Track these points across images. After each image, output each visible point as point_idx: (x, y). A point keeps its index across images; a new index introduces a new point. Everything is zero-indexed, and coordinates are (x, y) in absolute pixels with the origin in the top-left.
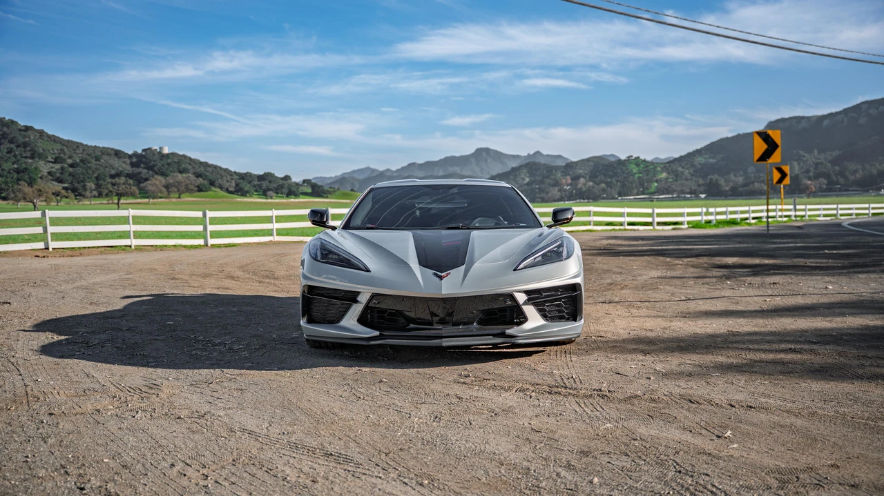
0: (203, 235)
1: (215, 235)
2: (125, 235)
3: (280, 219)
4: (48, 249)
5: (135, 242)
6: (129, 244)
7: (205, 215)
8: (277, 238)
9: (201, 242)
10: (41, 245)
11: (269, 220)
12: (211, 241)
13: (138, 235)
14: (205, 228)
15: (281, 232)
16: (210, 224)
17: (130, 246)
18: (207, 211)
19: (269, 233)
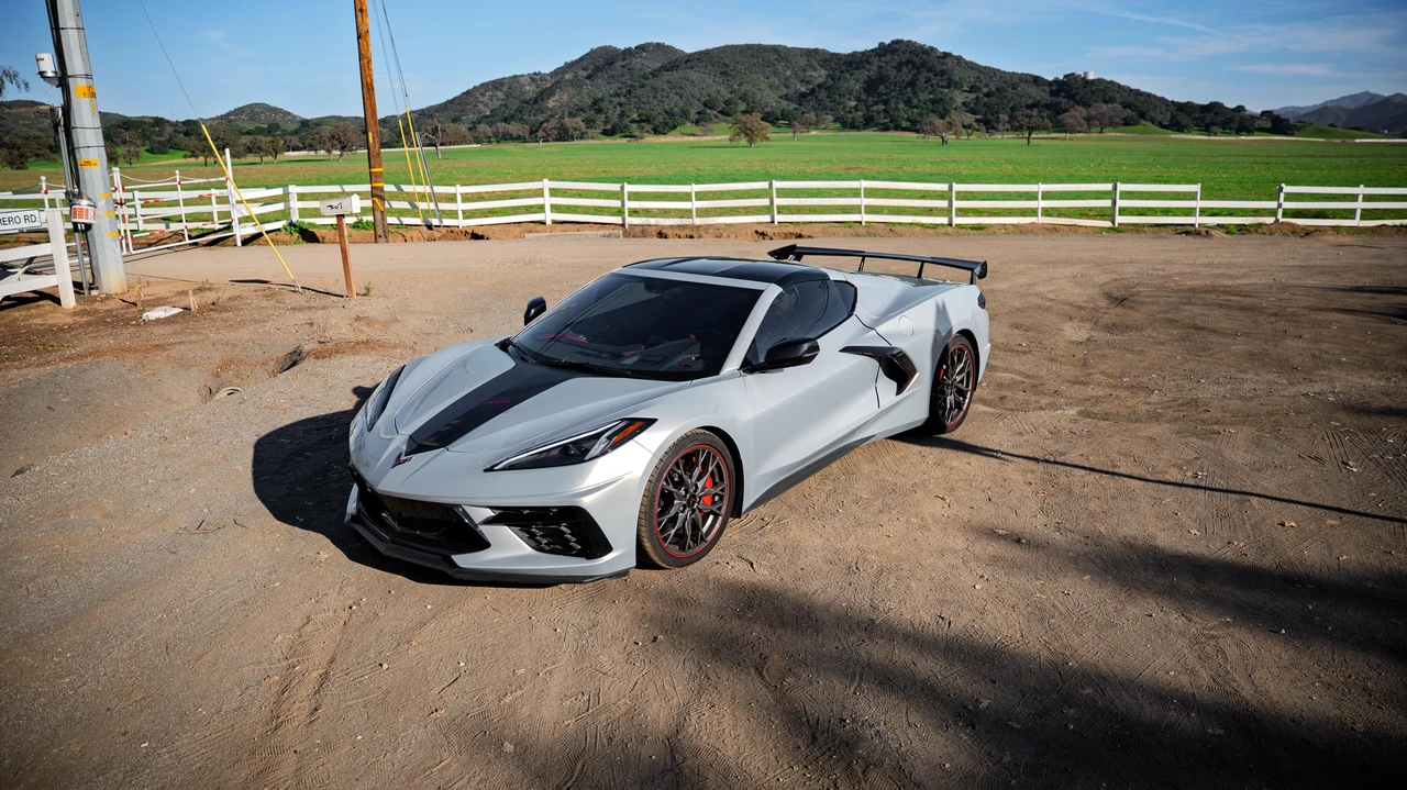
0: (947, 212)
1: (963, 212)
2: (855, 209)
3: (1047, 196)
4: (773, 222)
5: (866, 218)
6: (859, 220)
7: (951, 188)
8: (1041, 220)
9: (945, 220)
10: (767, 218)
11: (1032, 196)
12: (957, 220)
13: (871, 210)
14: (951, 205)
15: (1047, 212)
16: (957, 199)
17: (861, 223)
18: (954, 184)
19: (1033, 212)
